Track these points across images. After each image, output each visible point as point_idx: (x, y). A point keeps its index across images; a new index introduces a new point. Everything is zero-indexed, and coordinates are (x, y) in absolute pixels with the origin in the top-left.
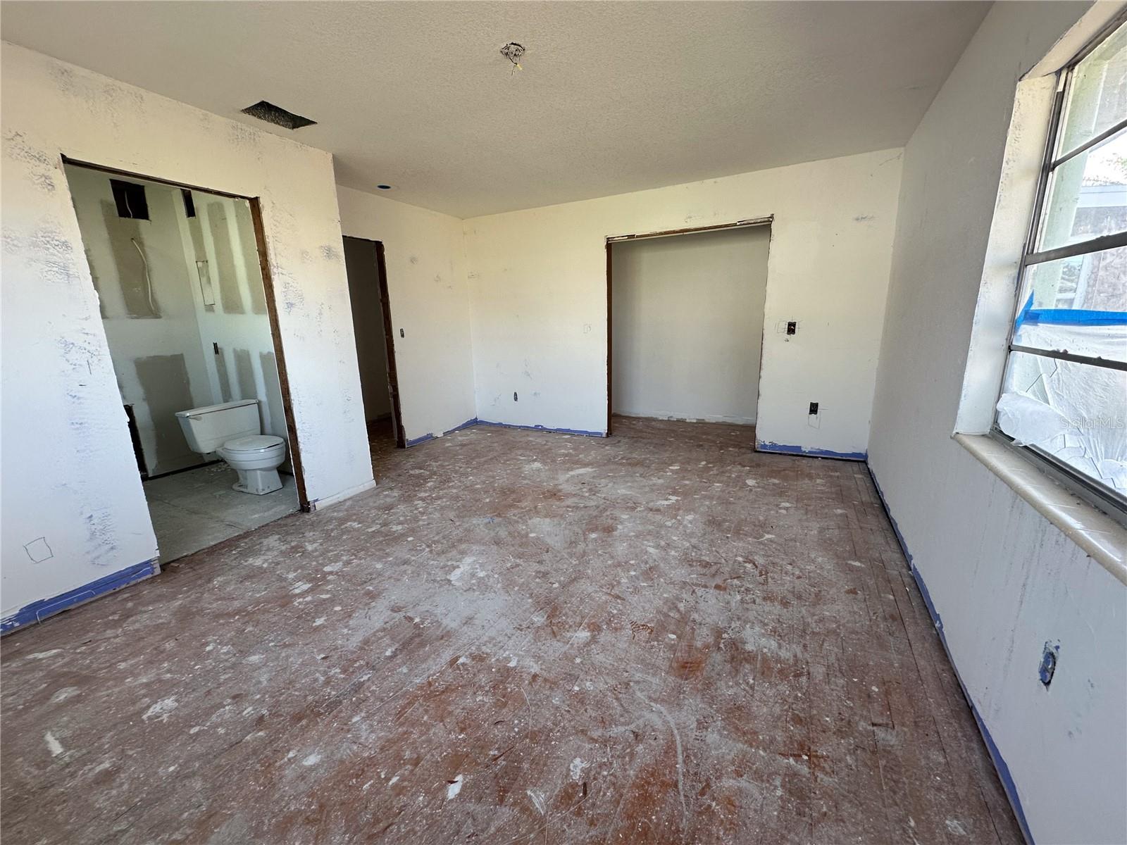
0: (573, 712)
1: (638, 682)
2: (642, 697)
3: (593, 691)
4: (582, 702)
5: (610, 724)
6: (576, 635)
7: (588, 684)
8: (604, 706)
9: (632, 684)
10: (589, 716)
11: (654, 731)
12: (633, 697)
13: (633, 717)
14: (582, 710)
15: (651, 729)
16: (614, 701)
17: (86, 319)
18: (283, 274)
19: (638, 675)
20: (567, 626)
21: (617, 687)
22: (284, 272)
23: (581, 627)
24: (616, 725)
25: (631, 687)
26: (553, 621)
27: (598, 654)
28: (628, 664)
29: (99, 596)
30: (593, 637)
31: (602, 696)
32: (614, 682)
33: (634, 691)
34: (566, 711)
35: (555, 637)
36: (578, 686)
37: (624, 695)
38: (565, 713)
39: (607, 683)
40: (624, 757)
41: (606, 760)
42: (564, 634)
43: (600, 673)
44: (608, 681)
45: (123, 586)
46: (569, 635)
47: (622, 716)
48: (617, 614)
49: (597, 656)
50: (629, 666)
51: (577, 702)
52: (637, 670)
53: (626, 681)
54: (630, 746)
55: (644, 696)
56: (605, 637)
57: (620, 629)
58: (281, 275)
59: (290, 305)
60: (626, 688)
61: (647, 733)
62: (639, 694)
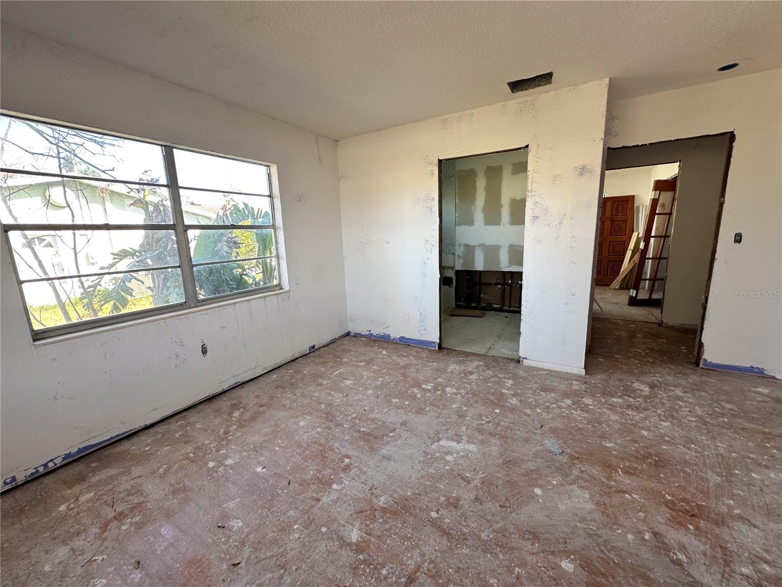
0: (277, 523)
1: (281, 577)
2: (264, 578)
3: (289, 538)
4: (282, 530)
5: (254, 548)
6: (355, 530)
7: (297, 536)
8: (271, 545)
9: (282, 571)
10: (268, 533)
11: (231, 581)
12: (268, 570)
13: (250, 566)
14: (275, 529)
15: (233, 579)
16: (272, 554)
17: (434, 230)
18: (534, 196)
19: (289, 580)
20: (368, 522)
21: (284, 558)
22: (536, 194)
23: (365, 535)
24: (251, 552)
25: (279, 570)
26: (377, 512)
27: (326, 546)
28: (305, 572)
29: (418, 346)
30: (350, 545)
31: (280, 545)
32: (290, 556)
33: (274, 572)
34: (280, 519)
35: (357, 513)
36: (298, 528)
37: (273, 562)
38: (278, 518)
39: (291, 550)
40: (225, 554)
41: (231, 541)
42: (359, 519)
43: (304, 545)
44: (293, 551)
45: (425, 347)
46: (357, 524)
47: (256, 557)
48: (380, 573)
49: (324, 545)
50: (302, 572)
51: (283, 527)
52: (294, 579)
53: (287, 567)
54: (230, 559)
55: (265, 581)
56: (347, 556)
57: (354, 573)
58: (533, 197)
59: (536, 218)
60: (280, 566)
61: (231, 575)
62: (269, 576)
